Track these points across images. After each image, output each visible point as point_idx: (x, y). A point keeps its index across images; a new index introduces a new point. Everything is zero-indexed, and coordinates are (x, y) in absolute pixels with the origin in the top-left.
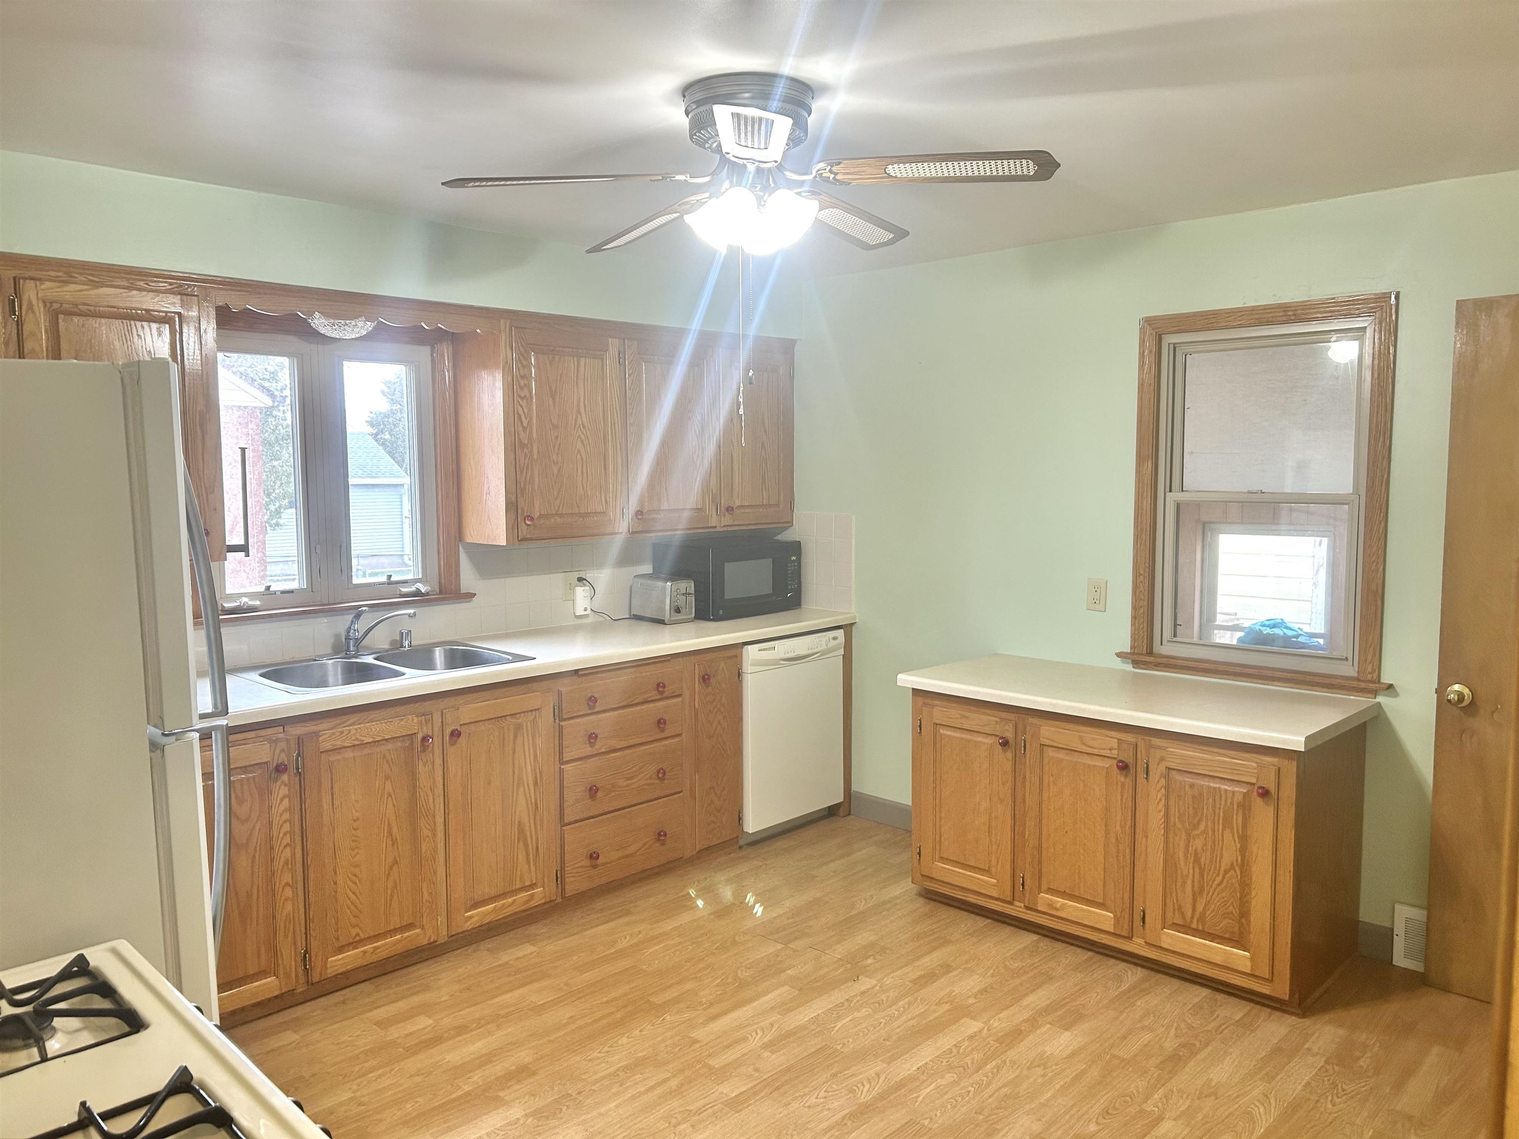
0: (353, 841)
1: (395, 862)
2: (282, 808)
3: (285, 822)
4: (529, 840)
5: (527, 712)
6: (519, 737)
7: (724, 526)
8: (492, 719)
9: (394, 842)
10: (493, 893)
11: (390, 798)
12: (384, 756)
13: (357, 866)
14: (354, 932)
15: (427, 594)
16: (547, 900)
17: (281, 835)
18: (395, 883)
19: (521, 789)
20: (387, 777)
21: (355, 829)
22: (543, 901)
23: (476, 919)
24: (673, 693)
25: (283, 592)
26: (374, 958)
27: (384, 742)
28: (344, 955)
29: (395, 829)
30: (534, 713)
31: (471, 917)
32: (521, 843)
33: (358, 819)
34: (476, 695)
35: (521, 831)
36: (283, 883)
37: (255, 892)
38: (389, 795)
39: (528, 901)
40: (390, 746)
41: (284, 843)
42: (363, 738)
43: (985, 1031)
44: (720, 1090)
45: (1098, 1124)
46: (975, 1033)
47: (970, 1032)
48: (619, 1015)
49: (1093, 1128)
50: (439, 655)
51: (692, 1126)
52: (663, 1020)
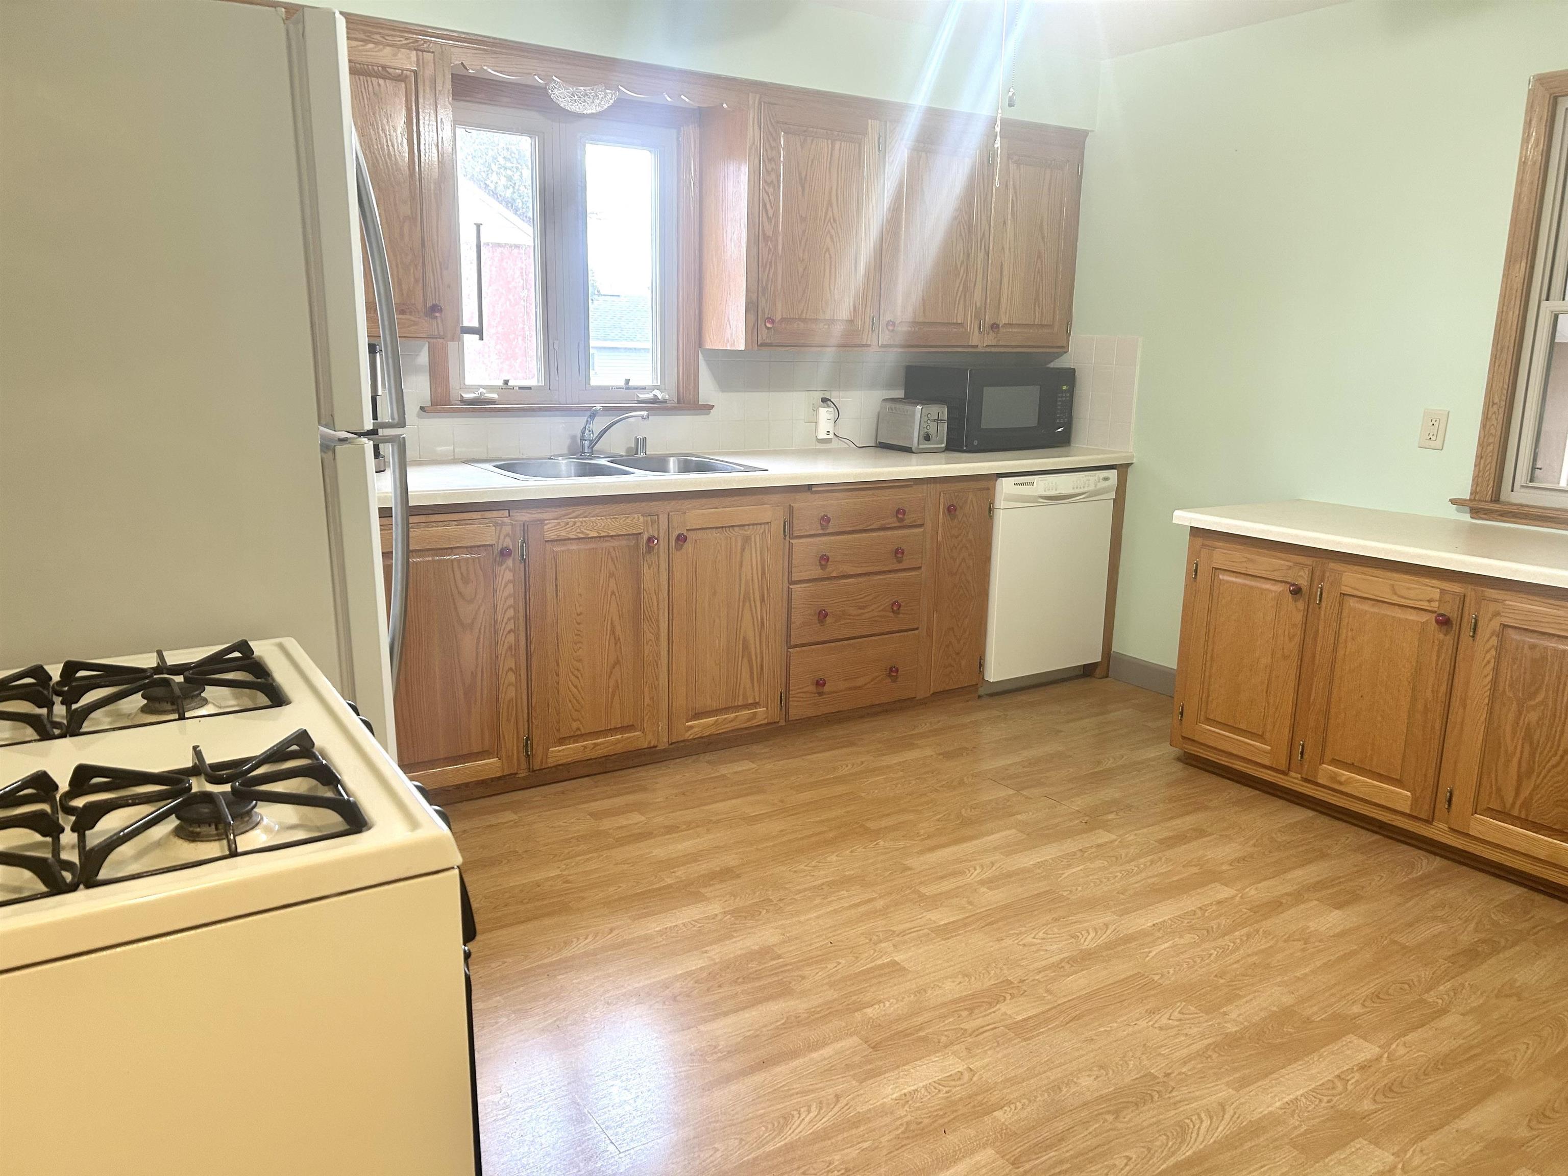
0: (576, 635)
1: (617, 662)
2: (506, 594)
3: (509, 607)
4: (754, 658)
5: (756, 524)
6: (747, 550)
7: (987, 346)
8: (719, 528)
9: (617, 641)
10: (715, 705)
11: (613, 597)
12: (609, 553)
13: (580, 661)
14: (575, 725)
15: (665, 401)
16: (771, 721)
17: (505, 620)
18: (617, 681)
19: (747, 604)
20: (612, 575)
21: (579, 624)
22: (766, 722)
23: (696, 730)
24: (914, 521)
25: (520, 388)
26: (594, 755)
27: (609, 539)
28: (564, 747)
29: (618, 628)
30: (763, 526)
31: (691, 727)
32: (745, 660)
33: (581, 613)
34: (704, 501)
35: (746, 647)
36: (506, 668)
37: (479, 675)
38: (613, 593)
39: (749, 720)
40: (615, 543)
41: (508, 629)
42: (588, 532)
43: (1238, 898)
44: (928, 917)
45: (1364, 1006)
46: (1226, 898)
47: (1220, 897)
48: (831, 835)
49: (1357, 1009)
50: (672, 463)
51: (894, 945)
52: (877, 844)
